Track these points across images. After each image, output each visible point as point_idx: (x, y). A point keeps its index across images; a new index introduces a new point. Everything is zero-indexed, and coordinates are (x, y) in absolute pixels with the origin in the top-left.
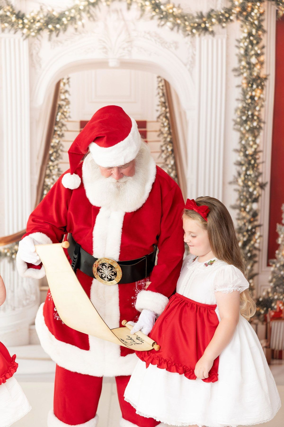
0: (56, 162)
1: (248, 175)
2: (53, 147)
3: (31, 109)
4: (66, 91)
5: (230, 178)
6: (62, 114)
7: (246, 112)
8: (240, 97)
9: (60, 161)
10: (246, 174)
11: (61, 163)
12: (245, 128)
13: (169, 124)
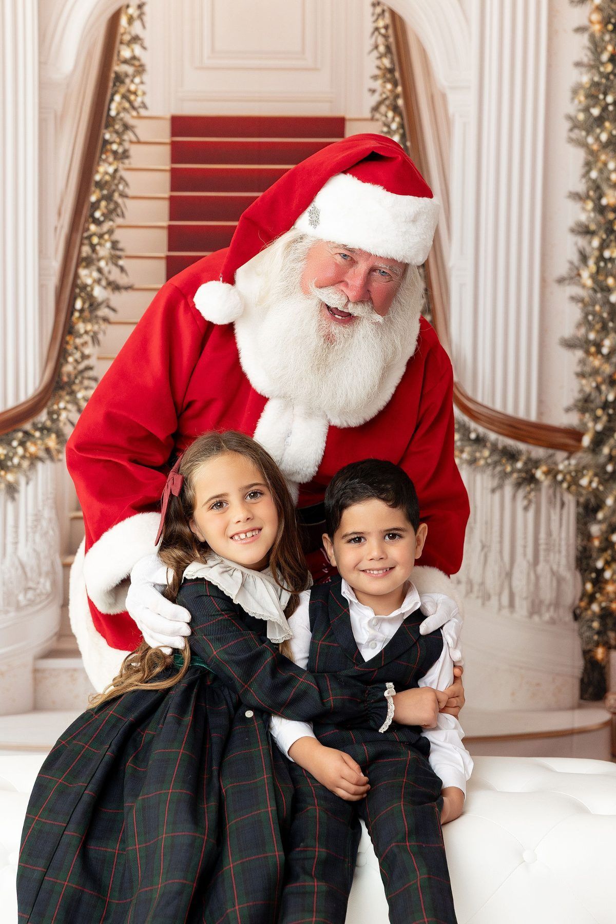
0: (106, 226)
1: (606, 261)
2: (100, 185)
3: (43, 85)
4: (136, 39)
5: (562, 269)
6: (124, 97)
7: (601, 97)
8: (585, 56)
9: (119, 221)
10: (601, 258)
11: (119, 227)
12: (597, 139)
13: (402, 126)
